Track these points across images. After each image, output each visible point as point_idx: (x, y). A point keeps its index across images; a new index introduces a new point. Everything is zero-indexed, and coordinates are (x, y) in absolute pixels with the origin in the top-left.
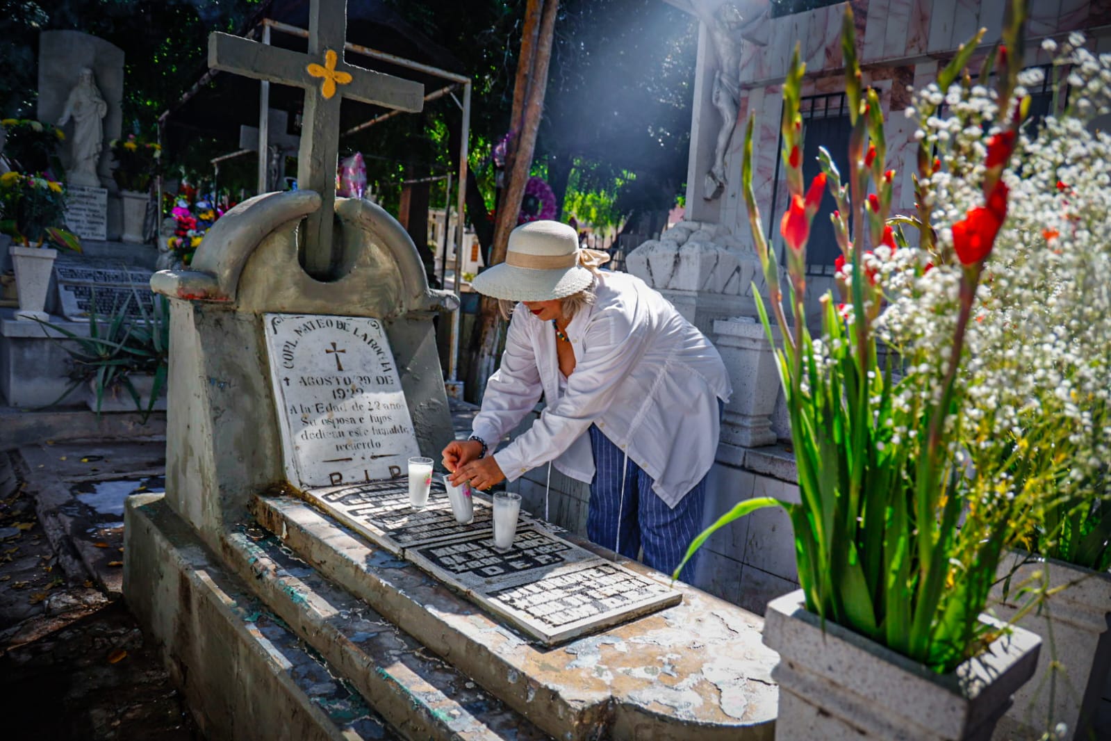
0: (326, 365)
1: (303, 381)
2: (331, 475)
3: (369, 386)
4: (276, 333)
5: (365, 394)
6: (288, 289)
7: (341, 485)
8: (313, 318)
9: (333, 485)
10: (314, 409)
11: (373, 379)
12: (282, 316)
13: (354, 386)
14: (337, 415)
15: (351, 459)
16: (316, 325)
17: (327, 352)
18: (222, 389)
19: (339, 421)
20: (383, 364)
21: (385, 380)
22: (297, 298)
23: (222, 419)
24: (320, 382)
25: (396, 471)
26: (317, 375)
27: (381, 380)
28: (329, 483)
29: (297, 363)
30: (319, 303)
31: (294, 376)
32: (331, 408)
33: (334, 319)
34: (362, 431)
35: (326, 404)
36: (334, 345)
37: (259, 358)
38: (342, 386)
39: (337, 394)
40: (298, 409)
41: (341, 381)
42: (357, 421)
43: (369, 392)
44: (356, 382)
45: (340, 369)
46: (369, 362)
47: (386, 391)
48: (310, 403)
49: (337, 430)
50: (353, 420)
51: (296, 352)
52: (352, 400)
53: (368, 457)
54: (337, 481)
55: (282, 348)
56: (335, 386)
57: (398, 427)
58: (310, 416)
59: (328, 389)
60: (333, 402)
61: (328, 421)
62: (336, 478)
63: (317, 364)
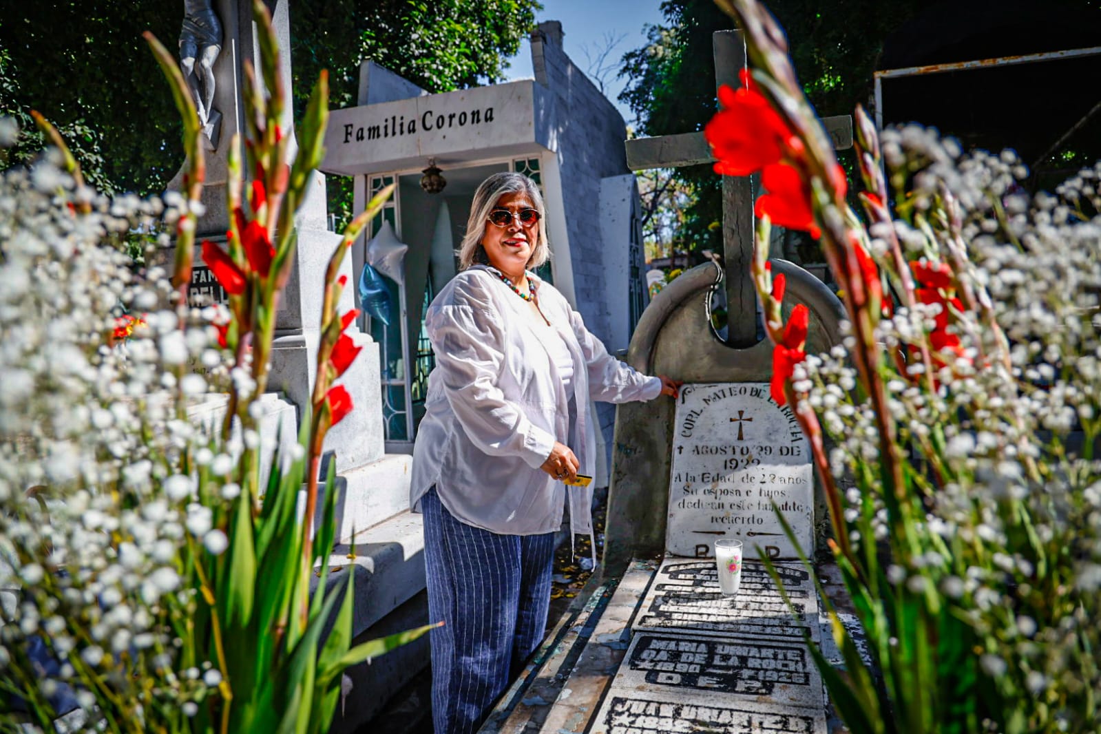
0: (727, 433)
1: (697, 450)
2: (698, 547)
3: (770, 457)
4: (683, 402)
5: (760, 466)
6: (701, 359)
7: (704, 558)
8: (725, 386)
9: (697, 557)
10: (699, 479)
11: (776, 450)
12: (695, 385)
13: (751, 457)
14: (722, 485)
15: (723, 533)
16: (727, 393)
17: (731, 420)
18: (627, 455)
19: (723, 492)
20: (793, 434)
21: (790, 451)
22: (711, 367)
23: (622, 482)
24: (714, 451)
25: (773, 552)
26: (713, 444)
27: (785, 451)
28: (694, 554)
29: (696, 433)
30: (735, 370)
31: (688, 445)
32: (718, 478)
33: (749, 386)
34: (746, 504)
35: (714, 474)
36: (741, 413)
37: (668, 427)
38: (738, 456)
39: (729, 464)
40: (683, 477)
41: (738, 450)
42: (743, 494)
43: (766, 463)
44: (754, 453)
45: (740, 438)
46: (777, 431)
47: (788, 464)
48: (697, 473)
49: (717, 502)
50: (738, 492)
51: (699, 421)
52: (744, 471)
53: (744, 533)
54: (702, 553)
55: (685, 417)
56: (729, 455)
57: (790, 504)
58: (693, 486)
59: (721, 458)
60: (722, 471)
61: (710, 492)
62: (702, 550)
63: (716, 433)
